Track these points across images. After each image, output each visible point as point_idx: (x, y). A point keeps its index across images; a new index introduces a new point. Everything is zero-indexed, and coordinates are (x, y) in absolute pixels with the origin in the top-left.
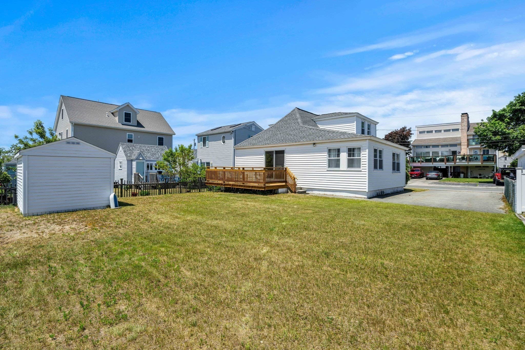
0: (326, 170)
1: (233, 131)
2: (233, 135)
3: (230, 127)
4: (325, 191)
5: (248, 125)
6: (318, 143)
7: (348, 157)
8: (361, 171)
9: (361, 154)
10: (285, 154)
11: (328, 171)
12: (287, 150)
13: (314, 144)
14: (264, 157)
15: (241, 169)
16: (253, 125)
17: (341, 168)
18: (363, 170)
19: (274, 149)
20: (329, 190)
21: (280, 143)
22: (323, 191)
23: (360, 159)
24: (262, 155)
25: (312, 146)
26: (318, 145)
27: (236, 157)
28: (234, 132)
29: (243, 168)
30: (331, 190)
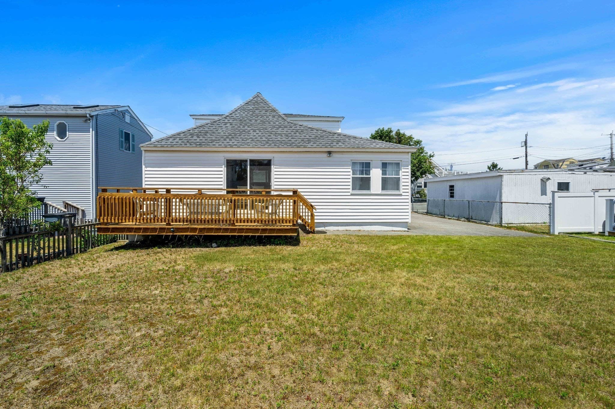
0: (349, 194)
1: (92, 116)
2: (92, 123)
3: (74, 108)
4: (348, 226)
5: (119, 109)
6: (336, 152)
7: (382, 175)
8: (401, 195)
9: (400, 172)
10: (272, 166)
11: (352, 195)
12: (275, 159)
13: (330, 153)
14: (224, 169)
15: (163, 192)
16: (127, 112)
17: (373, 191)
18: (403, 194)
19: (248, 157)
20: (353, 224)
21: (266, 146)
22: (343, 226)
23: (399, 178)
24: (220, 166)
25: (325, 155)
26: (334, 155)
27: (146, 167)
28: (95, 117)
29: (168, 191)
30: (357, 224)
